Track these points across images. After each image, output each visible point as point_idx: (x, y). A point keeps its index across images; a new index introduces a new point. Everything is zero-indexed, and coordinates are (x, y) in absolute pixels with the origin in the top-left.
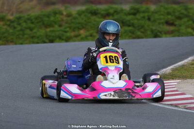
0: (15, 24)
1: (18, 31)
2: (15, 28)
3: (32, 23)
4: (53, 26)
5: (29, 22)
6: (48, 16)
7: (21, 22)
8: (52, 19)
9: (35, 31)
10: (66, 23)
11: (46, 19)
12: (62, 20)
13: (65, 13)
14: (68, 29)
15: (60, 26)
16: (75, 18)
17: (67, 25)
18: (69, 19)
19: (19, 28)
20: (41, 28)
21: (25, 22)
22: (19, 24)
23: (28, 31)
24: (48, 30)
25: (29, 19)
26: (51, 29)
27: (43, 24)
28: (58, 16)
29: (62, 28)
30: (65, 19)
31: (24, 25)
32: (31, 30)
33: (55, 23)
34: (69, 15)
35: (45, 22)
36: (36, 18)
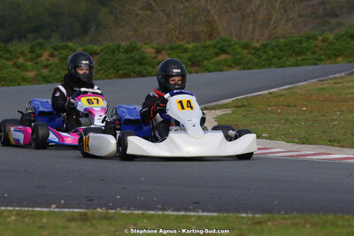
0: (261, 53)
1: (264, 60)
2: (260, 57)
3: (281, 50)
4: (306, 54)
5: (277, 49)
6: (300, 42)
7: (267, 49)
8: (304, 45)
9: (283, 60)
10: (321, 50)
11: (298, 45)
12: (316, 46)
13: (320, 38)
14: (323, 57)
15: (314, 53)
16: (332, 44)
17: (322, 52)
18: (325, 44)
19: (265, 56)
20: (291, 56)
21: (273, 49)
22: (265, 52)
23: (275, 60)
24: (299, 58)
25: (276, 46)
26: (303, 57)
27: (293, 52)
28: (311, 41)
29: (316, 56)
30: (319, 44)
31: (271, 53)
32: (279, 59)
33: (308, 50)
34: (325, 40)
35: (296, 49)
36: (286, 45)
